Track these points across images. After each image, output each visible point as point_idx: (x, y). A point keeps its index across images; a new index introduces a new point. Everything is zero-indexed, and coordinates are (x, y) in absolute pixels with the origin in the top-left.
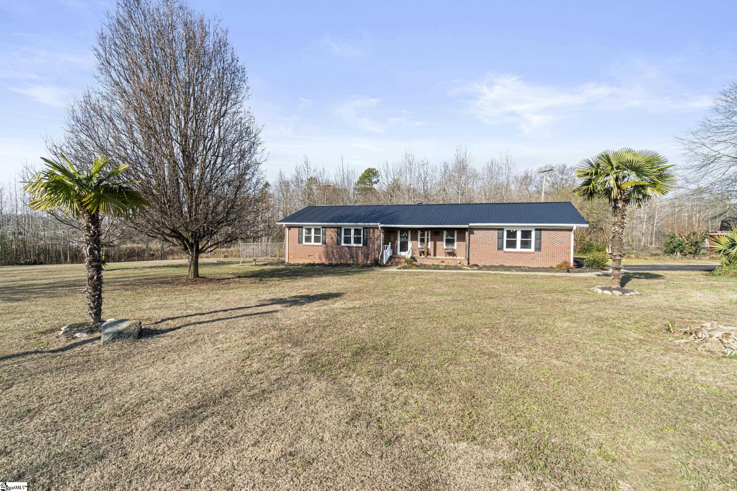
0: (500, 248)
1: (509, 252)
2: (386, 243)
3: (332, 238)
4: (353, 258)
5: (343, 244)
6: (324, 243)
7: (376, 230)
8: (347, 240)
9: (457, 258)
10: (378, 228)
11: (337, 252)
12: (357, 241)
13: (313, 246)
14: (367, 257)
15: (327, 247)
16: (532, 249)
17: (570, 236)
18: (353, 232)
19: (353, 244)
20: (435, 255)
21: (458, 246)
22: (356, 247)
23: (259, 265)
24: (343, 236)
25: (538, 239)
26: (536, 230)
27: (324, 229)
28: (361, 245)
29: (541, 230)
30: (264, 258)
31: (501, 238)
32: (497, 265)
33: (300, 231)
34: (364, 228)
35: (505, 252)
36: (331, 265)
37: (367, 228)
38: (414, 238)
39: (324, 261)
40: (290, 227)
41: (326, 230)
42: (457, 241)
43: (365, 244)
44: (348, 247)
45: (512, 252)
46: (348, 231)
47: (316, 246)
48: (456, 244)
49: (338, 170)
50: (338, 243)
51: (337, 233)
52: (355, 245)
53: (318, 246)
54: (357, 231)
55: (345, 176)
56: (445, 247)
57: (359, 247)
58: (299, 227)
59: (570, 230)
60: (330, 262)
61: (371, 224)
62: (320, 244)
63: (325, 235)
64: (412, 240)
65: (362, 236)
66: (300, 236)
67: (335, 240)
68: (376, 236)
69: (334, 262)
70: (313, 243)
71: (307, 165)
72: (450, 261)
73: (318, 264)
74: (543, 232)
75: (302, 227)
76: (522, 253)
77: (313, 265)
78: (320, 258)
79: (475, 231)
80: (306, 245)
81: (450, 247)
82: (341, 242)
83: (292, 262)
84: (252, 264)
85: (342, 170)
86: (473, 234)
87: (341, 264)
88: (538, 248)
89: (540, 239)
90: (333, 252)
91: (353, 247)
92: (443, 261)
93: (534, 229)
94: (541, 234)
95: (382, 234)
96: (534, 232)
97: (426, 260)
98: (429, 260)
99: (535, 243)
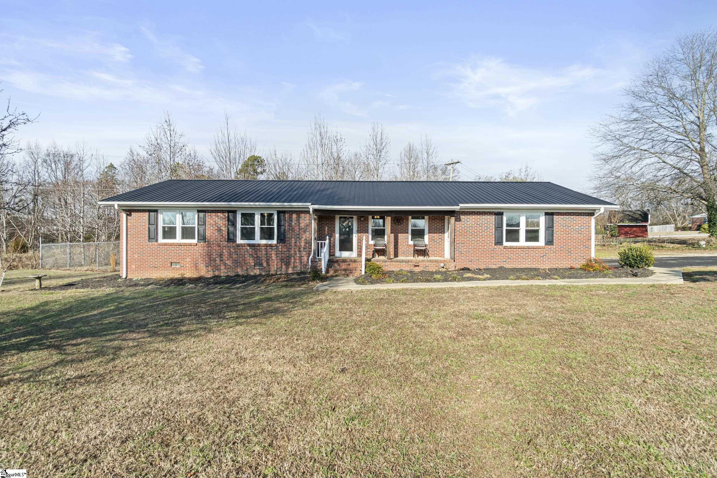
0: (499, 242)
1: (511, 248)
2: (321, 237)
3: (219, 230)
4: (261, 265)
5: (239, 241)
6: (203, 238)
7: (303, 215)
8: (248, 234)
9: (431, 258)
10: (308, 212)
11: (230, 255)
12: (267, 234)
13: (180, 245)
14: (286, 261)
15: (209, 245)
16: (542, 242)
17: (589, 223)
18: (257, 218)
19: (258, 240)
20: (396, 255)
21: (430, 240)
22: (266, 245)
23: (49, 288)
24: (239, 226)
25: (550, 227)
26: (547, 214)
27: (202, 215)
28: (274, 242)
29: (552, 214)
30: (85, 268)
31: (499, 227)
32: (494, 267)
33: (152, 218)
34: (279, 213)
35: (505, 248)
36: (217, 280)
37: (284, 212)
38: (363, 230)
39: (205, 272)
40: (129, 211)
41: (205, 217)
42: (429, 233)
43: (282, 239)
44: (249, 245)
45: (516, 248)
46: (248, 218)
47: (185, 245)
48: (426, 237)
49: (220, 134)
50: (231, 238)
51: (229, 220)
52: (264, 242)
53: (190, 245)
54: (267, 219)
55: (232, 145)
56: (411, 243)
57: (271, 246)
58: (149, 211)
59: (591, 214)
60: (217, 273)
61: (295, 204)
62: (195, 241)
63: (205, 224)
64: (359, 232)
65: (275, 226)
66: (152, 228)
67: (225, 233)
68: (302, 225)
69: (223, 273)
70: (179, 239)
71: (170, 125)
72: (427, 264)
73: (192, 281)
74: (555, 217)
75: (156, 211)
76: (529, 248)
77: (180, 282)
78: (196, 267)
79: (462, 217)
80: (165, 244)
81: (419, 242)
82: (235, 235)
83: (135, 276)
84: (29, 285)
85: (226, 135)
86: (460, 220)
87: (238, 276)
88: (549, 242)
89: (552, 227)
90: (221, 255)
91: (259, 245)
92: (417, 264)
93: (544, 213)
94: (553, 220)
95: (313, 221)
96: (544, 217)
97: (389, 263)
98: (394, 263)
99: (546, 233)
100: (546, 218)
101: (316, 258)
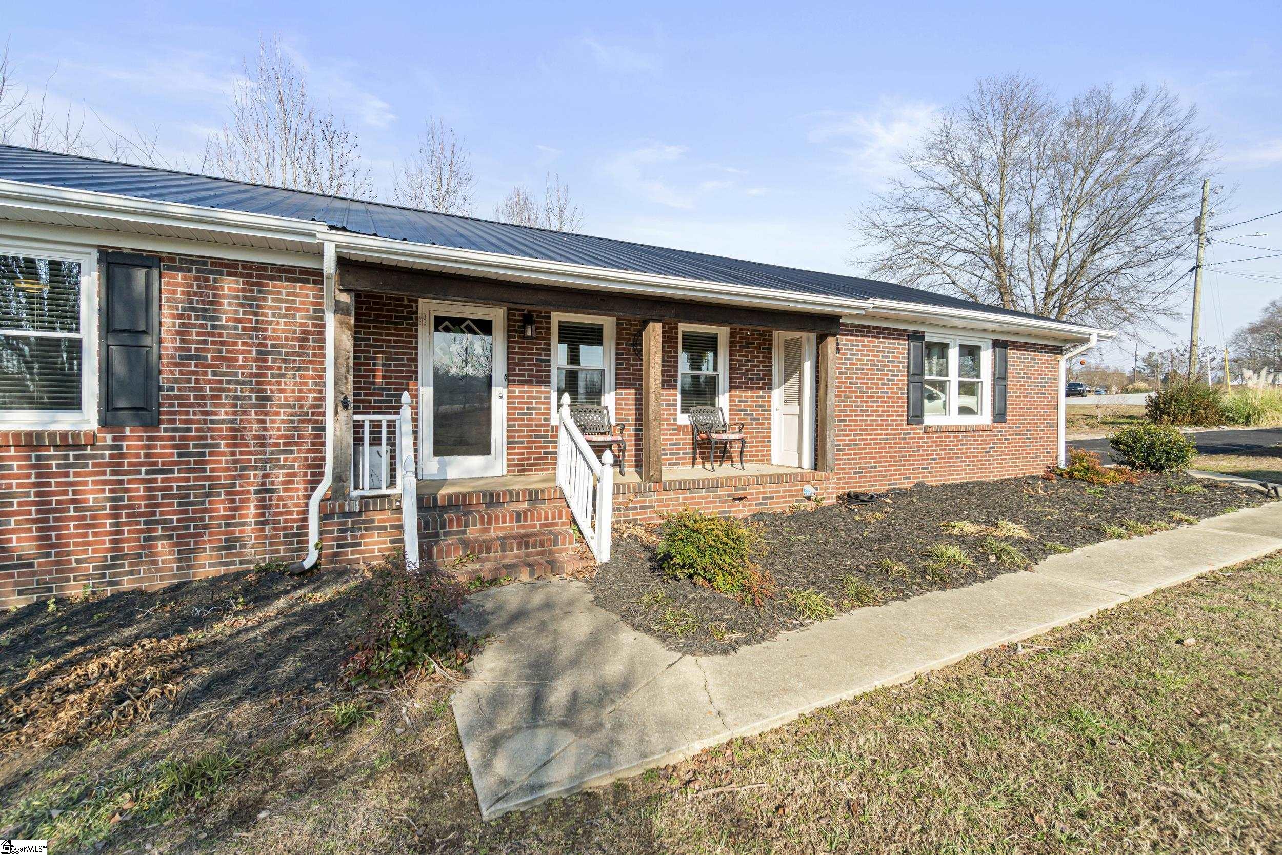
0: (915, 415)
10: (315, 276)
16: (986, 414)
17: (1056, 369)
21: (734, 410)
25: (1001, 378)
26: (995, 344)
29: (1005, 345)
31: (916, 373)
35: (927, 431)
38: (530, 372)
42: (731, 388)
48: (723, 401)
56: (684, 419)
59: (1059, 350)
74: (1010, 354)
79: (841, 340)
88: (1000, 415)
89: (1005, 377)
92: (740, 493)
93: (990, 342)
94: (1005, 360)
95: (330, 321)
96: (990, 351)
97: (654, 496)
98: (672, 495)
99: (994, 392)
100: (994, 352)
101: (346, 496)
